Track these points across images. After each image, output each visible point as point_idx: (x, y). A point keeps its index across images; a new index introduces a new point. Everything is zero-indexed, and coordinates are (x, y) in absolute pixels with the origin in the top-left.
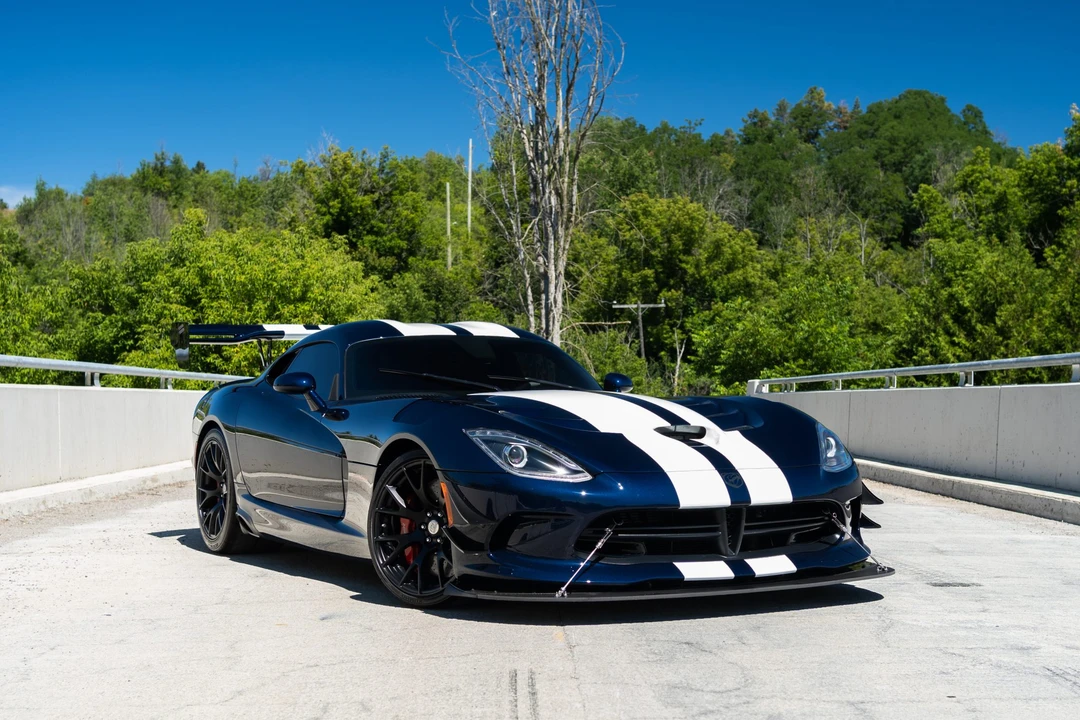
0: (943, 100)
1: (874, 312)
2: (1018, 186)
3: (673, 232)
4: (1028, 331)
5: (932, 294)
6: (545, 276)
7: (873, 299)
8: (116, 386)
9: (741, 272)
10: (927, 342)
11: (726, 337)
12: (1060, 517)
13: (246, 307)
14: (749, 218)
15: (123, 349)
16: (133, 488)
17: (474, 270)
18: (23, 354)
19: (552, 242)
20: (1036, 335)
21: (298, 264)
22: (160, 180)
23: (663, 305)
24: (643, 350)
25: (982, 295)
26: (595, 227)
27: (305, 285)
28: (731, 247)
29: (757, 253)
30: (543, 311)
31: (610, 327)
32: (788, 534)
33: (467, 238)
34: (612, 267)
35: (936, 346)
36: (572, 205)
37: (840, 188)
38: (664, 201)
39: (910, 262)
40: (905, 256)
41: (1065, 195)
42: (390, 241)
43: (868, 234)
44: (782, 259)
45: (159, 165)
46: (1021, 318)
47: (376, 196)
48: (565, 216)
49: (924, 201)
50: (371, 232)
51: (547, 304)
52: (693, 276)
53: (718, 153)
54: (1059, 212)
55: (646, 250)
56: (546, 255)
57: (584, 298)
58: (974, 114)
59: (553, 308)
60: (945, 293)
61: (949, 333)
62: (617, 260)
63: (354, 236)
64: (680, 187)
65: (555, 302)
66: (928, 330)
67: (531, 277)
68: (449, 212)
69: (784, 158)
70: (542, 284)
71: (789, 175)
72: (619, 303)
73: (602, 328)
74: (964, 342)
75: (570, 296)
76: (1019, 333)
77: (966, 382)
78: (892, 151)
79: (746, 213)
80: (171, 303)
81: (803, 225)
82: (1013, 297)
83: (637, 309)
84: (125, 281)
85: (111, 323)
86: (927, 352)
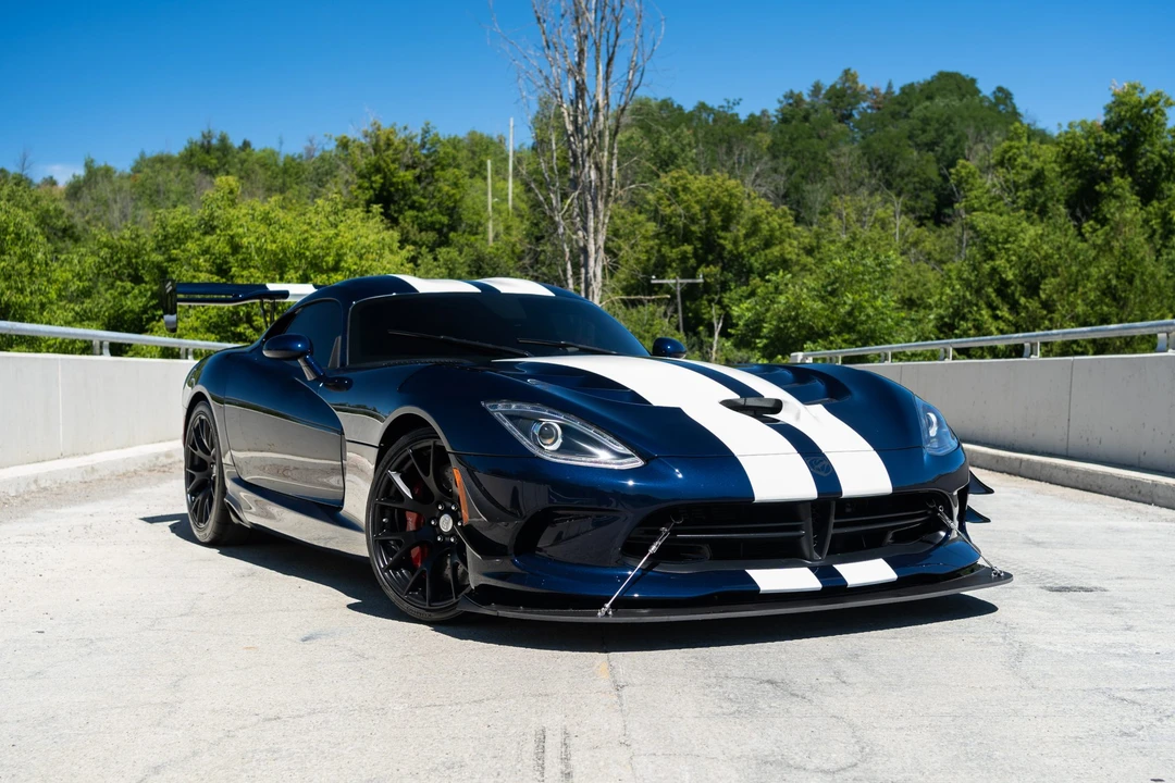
0: (973, 81)
1: (909, 288)
2: (1055, 162)
3: (712, 208)
4: (1073, 305)
5: (975, 268)
6: (585, 250)
7: (908, 275)
8: (144, 356)
9: (778, 248)
10: (969, 316)
11: (767, 310)
12: (1149, 500)
13: (278, 277)
14: (785, 196)
15: (153, 318)
16: (144, 464)
17: (514, 245)
18: (49, 323)
19: (591, 216)
20: (1080, 309)
21: (331, 232)
22: (207, 158)
23: (701, 280)
24: (681, 325)
25: (1026, 269)
26: (635, 203)
27: (338, 255)
28: (768, 224)
29: (794, 230)
30: (583, 286)
31: (649, 301)
32: (884, 532)
33: (508, 214)
34: (651, 243)
35: (978, 320)
36: (612, 179)
37: (875, 166)
38: (703, 178)
39: (943, 238)
40: (938, 233)
41: (1103, 170)
42: (432, 216)
43: (902, 212)
44: (818, 236)
45: (206, 143)
46: (1066, 292)
47: (417, 171)
48: (605, 190)
49: (962, 177)
50: (412, 207)
51: (586, 278)
52: (730, 252)
53: (754, 133)
54: (1097, 188)
55: (685, 226)
56: (585, 229)
57: (622, 274)
58: (1004, 95)
59: (593, 282)
60: (987, 266)
61: (992, 307)
62: (657, 236)
63: (395, 212)
64: (718, 164)
65: (595, 276)
66: (969, 303)
67: (571, 251)
68: (490, 189)
69: (819, 137)
70: (582, 258)
71: (824, 153)
72: (658, 278)
73: (641, 302)
74: (1007, 315)
75: (610, 271)
76: (1063, 306)
77: (1032, 354)
78: (924, 131)
79: (782, 192)
80: (201, 272)
81: (837, 202)
82: (1057, 271)
83: (675, 284)
84: (153, 250)
85: (140, 292)
86: (970, 325)
